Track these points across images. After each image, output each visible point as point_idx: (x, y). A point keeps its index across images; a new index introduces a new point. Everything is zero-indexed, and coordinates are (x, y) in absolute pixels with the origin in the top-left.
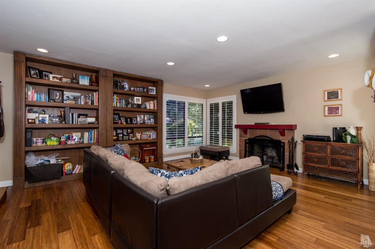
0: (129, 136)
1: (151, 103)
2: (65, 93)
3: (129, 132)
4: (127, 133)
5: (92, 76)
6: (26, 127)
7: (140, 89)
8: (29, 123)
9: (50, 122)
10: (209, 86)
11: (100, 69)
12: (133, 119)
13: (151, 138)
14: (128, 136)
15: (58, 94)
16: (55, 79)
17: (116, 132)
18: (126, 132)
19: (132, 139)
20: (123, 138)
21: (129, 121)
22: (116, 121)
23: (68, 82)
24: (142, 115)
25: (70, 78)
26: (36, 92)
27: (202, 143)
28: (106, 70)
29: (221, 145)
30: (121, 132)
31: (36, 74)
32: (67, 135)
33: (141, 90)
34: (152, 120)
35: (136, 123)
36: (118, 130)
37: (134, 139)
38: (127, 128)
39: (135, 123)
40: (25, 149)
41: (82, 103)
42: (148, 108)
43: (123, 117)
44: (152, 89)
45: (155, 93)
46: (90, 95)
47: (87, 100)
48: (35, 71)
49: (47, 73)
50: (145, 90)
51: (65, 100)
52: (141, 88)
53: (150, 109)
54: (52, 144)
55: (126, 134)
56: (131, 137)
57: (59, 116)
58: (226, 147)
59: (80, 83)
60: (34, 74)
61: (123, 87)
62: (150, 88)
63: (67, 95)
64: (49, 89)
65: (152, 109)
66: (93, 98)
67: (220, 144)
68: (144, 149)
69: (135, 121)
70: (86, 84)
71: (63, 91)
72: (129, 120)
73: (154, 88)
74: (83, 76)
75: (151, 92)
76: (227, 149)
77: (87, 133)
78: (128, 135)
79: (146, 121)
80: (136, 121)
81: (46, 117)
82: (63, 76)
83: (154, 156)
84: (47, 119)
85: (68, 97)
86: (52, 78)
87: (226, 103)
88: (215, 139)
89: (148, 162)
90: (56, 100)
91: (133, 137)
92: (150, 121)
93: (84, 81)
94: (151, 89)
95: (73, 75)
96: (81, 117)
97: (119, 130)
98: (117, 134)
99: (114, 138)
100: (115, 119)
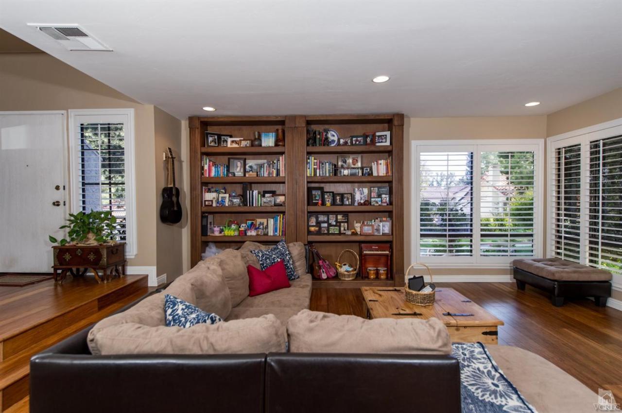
0: (340, 227)
1: (381, 164)
2: (247, 161)
3: (339, 220)
4: (336, 221)
5: (277, 130)
6: (202, 211)
7: (359, 139)
8: (206, 206)
9: (229, 204)
10: (537, 103)
11: (286, 117)
12: (346, 195)
13: (380, 233)
14: (337, 226)
15: (239, 164)
16: (234, 144)
17: (317, 218)
18: (335, 219)
19: (345, 232)
20: (328, 230)
21: (338, 201)
22: (316, 200)
23: (248, 145)
24: (365, 188)
25: (250, 140)
26: (215, 164)
27: (532, 251)
28: (294, 118)
29: (588, 264)
30: (326, 219)
31: (214, 141)
32: (249, 222)
33: (360, 142)
34: (386, 198)
35: (350, 203)
36: (319, 216)
37: (349, 233)
38: (336, 213)
39: (347, 203)
40: (201, 239)
41: (266, 175)
42: (375, 174)
43: (328, 194)
44: (383, 136)
45: (388, 143)
46: (275, 162)
47: (271, 168)
48: (213, 138)
49: (225, 138)
50: (369, 140)
51: (247, 172)
52: (359, 137)
53: (378, 176)
54: (229, 235)
55: (334, 223)
56: (345, 230)
57: (241, 195)
58: (603, 272)
59: (263, 145)
60: (212, 141)
61: (326, 142)
62: (378, 134)
63: (250, 164)
64: (229, 159)
65: (383, 175)
66: (278, 165)
67: (585, 260)
68: (364, 252)
69: (348, 199)
70: (271, 145)
71: (245, 160)
72: (338, 198)
73: (388, 133)
74: (267, 132)
75: (382, 142)
76: (602, 278)
77: (272, 220)
78: (338, 224)
79: (373, 199)
80: (350, 200)
81: (225, 197)
82: (242, 139)
83: (386, 269)
84: (227, 200)
85: (251, 167)
86: (230, 144)
87: (601, 142)
88: (566, 244)
89: (374, 279)
90: (236, 173)
91: (348, 229)
92: (380, 199)
93: (268, 141)
94: (381, 136)
95: (254, 133)
96: (267, 195)
97: (322, 216)
98: (318, 223)
99: (312, 229)
100: (315, 197)
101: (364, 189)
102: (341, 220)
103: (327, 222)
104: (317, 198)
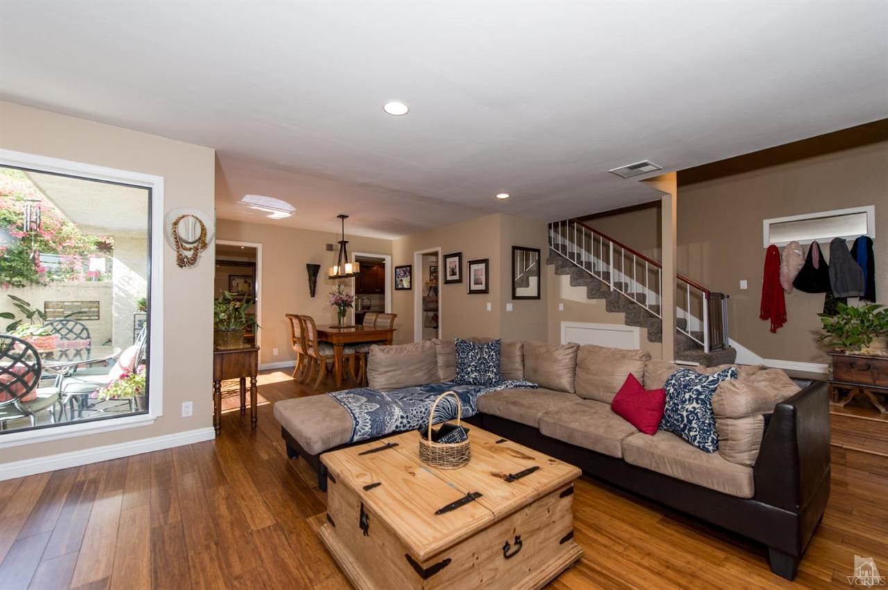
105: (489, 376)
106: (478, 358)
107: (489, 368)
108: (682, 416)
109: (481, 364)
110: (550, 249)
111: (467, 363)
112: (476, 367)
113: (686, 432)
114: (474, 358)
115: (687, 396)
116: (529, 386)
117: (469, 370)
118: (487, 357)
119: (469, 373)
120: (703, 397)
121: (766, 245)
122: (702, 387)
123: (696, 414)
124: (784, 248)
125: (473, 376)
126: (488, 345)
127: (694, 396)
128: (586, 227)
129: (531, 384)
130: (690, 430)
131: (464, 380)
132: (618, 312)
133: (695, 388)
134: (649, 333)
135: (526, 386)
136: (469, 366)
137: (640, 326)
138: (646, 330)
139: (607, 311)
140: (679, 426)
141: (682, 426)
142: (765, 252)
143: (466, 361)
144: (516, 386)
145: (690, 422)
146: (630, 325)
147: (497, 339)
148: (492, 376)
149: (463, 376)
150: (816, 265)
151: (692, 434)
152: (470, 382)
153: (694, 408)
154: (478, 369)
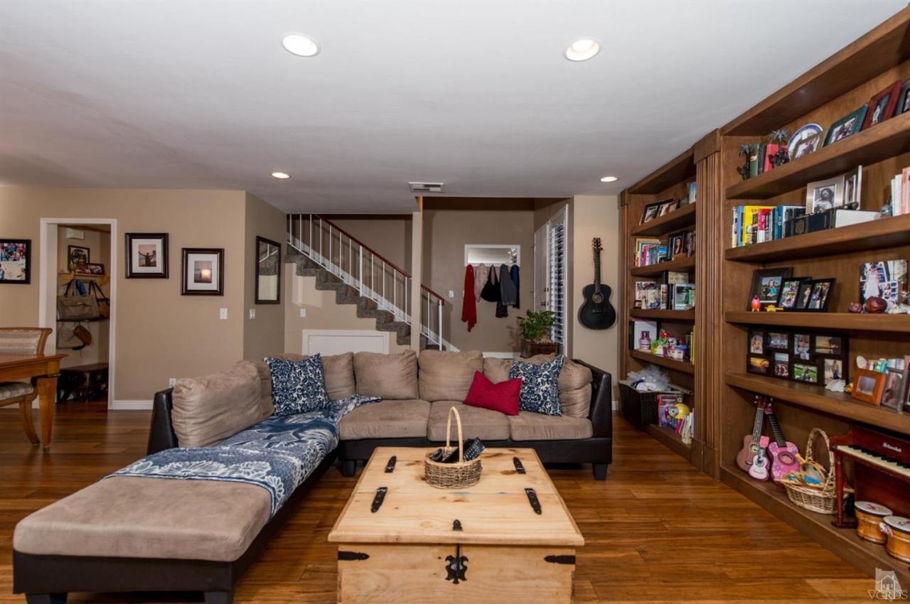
0: (820, 366)
3: (819, 350)
4: (813, 351)
17: (767, 340)
18: (808, 346)
30: (786, 344)
36: (771, 335)
38: (813, 332)
55: (807, 357)
60: (650, 215)
72: (807, 292)
97: (778, 336)
98: (769, 353)
99: (757, 362)
100: (767, 291)
101: (890, 263)
102: (826, 351)
103: (789, 350)
104: (769, 295)
105: (320, 399)
106: (302, 379)
107: (318, 389)
108: (539, 396)
109: (308, 385)
110: (288, 245)
111: (291, 387)
112: (302, 390)
113: (543, 406)
114: (298, 380)
115: (539, 380)
116: (373, 400)
117: (295, 395)
118: (313, 377)
119: (296, 399)
120: (551, 379)
121: (466, 265)
122: (549, 372)
123: (548, 392)
124: (477, 268)
125: (301, 402)
126: (310, 362)
127: (545, 380)
128: (333, 226)
129: (374, 398)
130: (546, 405)
131: (291, 409)
132: (369, 317)
133: (544, 373)
134: (399, 337)
135: (371, 401)
136: (295, 390)
137: (390, 331)
138: (395, 334)
139: (358, 316)
140: (537, 403)
141: (539, 403)
142: (465, 270)
143: (289, 385)
144: (362, 403)
145: (545, 398)
146: (381, 331)
147: (316, 354)
148: (322, 398)
149: (288, 405)
150: (493, 282)
151: (548, 406)
152: (298, 410)
153: (546, 388)
154: (305, 392)
